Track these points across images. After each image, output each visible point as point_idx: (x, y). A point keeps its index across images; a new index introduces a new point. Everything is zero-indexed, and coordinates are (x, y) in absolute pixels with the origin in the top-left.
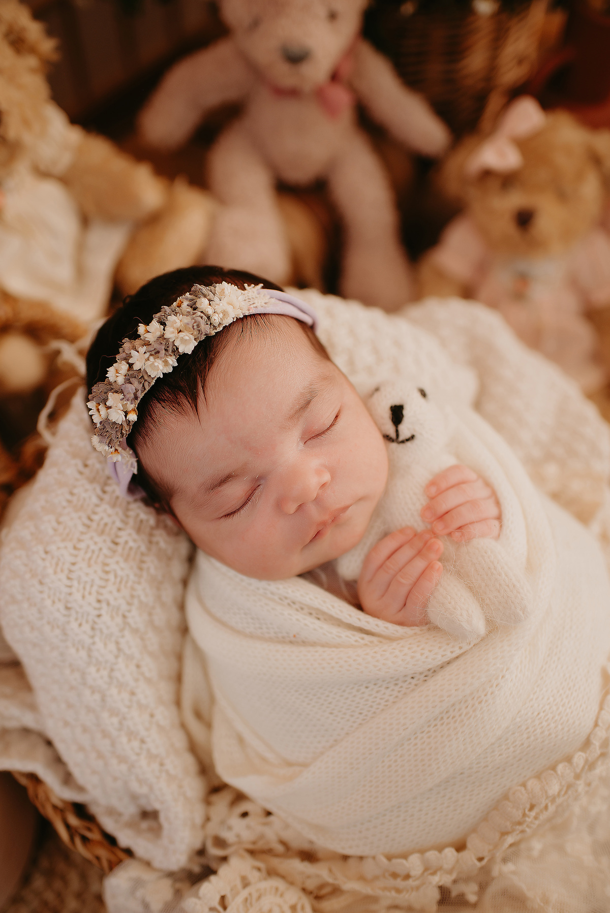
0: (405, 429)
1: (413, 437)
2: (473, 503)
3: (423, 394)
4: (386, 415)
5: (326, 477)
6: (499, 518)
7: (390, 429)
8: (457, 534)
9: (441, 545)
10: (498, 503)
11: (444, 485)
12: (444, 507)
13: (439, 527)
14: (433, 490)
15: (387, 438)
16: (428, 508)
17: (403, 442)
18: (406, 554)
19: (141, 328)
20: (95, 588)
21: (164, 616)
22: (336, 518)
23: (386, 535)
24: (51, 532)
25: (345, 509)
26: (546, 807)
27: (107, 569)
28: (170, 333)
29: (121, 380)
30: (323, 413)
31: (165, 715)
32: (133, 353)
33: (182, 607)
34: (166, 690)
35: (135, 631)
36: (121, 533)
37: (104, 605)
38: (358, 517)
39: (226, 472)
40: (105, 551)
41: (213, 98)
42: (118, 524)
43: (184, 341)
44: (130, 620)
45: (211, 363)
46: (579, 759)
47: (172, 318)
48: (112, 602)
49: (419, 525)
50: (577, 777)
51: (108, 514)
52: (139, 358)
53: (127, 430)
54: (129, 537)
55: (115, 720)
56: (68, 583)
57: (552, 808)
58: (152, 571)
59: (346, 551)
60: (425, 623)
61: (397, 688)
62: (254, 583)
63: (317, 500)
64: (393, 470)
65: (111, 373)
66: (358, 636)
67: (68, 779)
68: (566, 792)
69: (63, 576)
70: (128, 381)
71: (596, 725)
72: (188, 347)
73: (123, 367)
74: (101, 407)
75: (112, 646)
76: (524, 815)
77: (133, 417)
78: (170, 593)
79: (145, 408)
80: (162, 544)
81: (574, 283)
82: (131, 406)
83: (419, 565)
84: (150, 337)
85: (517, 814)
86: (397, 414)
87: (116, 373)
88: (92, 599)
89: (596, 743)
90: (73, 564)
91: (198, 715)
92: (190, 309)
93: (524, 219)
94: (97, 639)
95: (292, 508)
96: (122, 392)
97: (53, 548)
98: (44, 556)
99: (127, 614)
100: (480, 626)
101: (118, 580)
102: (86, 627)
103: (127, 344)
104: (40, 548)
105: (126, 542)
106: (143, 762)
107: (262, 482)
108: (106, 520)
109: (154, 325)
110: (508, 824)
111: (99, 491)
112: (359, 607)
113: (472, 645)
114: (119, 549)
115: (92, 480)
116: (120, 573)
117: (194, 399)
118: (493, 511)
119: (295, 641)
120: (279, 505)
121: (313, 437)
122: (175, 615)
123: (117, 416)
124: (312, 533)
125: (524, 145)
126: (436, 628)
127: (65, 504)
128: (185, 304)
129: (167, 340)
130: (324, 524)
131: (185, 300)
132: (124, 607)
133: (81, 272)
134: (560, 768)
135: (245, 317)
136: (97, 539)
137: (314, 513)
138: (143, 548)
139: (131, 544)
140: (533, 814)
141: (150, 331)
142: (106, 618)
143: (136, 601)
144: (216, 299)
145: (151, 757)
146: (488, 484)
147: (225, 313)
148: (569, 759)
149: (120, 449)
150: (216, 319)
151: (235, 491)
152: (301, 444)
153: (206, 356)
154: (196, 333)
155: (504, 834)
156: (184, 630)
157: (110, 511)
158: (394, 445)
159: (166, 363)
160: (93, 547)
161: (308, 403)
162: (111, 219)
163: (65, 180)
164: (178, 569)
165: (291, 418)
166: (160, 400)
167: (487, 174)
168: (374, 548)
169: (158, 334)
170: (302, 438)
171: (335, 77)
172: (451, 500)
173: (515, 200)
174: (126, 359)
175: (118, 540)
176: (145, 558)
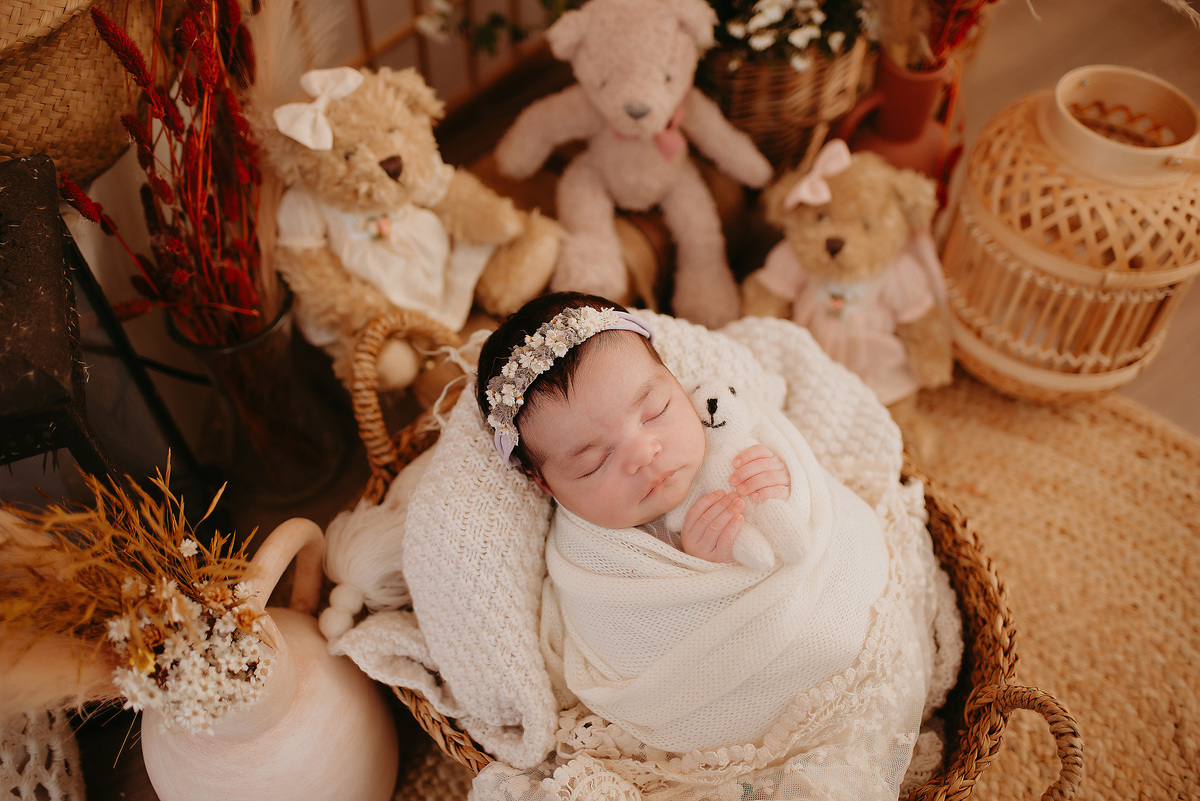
0: (718, 417)
1: (724, 423)
2: (768, 473)
3: (733, 391)
4: (705, 406)
5: (659, 448)
6: (789, 485)
7: (707, 417)
8: (756, 495)
9: (743, 502)
10: (789, 475)
11: (746, 459)
12: (746, 475)
13: (742, 490)
14: (739, 462)
15: (705, 423)
16: (734, 475)
17: (716, 427)
18: (717, 509)
19: (528, 338)
20: (483, 532)
21: (532, 560)
22: (665, 480)
23: (703, 496)
24: (450, 489)
25: (672, 473)
26: (825, 712)
27: (492, 517)
28: (549, 342)
29: (512, 375)
30: (657, 402)
31: (529, 636)
32: (522, 356)
33: (544, 556)
34: (530, 618)
35: (510, 568)
36: (502, 492)
37: (489, 545)
38: (682, 481)
39: (587, 443)
40: (491, 504)
41: (562, 136)
42: (501, 485)
43: (559, 348)
44: (507, 559)
45: (578, 364)
46: (851, 673)
47: (550, 332)
48: (495, 543)
49: (728, 489)
50: (850, 690)
51: (493, 477)
52: (526, 359)
53: (515, 411)
54: (508, 495)
55: (492, 638)
56: (463, 527)
57: (830, 713)
58: (524, 522)
59: (672, 508)
60: (730, 560)
61: (709, 611)
62: (603, 531)
63: (651, 465)
64: (709, 448)
65: (505, 370)
66: (680, 570)
67: (446, 695)
68: (841, 701)
69: (460, 522)
70: (518, 375)
71: (864, 648)
72: (562, 353)
73: (515, 365)
74: (497, 395)
75: (493, 578)
76: (808, 716)
77: (521, 402)
78: (536, 542)
79: (528, 396)
80: (532, 502)
81: (882, 300)
82: (520, 394)
83: (727, 517)
84: (533, 345)
85: (802, 716)
86: (712, 405)
87: (509, 370)
88: (481, 540)
89: (865, 663)
90: (467, 513)
91: (553, 648)
92: (563, 326)
93: (834, 247)
94: (481, 572)
95: (633, 469)
96: (514, 383)
97: (452, 500)
98: (444, 507)
99: (505, 554)
100: (771, 561)
101: (500, 526)
102: (475, 562)
103: (517, 349)
104: (442, 501)
105: (506, 499)
106: (512, 671)
107: (612, 451)
108: (491, 481)
109: (537, 336)
110: (795, 723)
111: (485, 459)
112: (681, 548)
113: (765, 576)
114: (501, 503)
115: (481, 452)
116: (501, 521)
117: (565, 389)
118: (783, 479)
119: (632, 575)
120: (625, 468)
121: (649, 419)
122: (539, 561)
123: (509, 401)
124: (648, 490)
125: (833, 182)
126: (740, 564)
127: (460, 469)
128: (559, 321)
129: (547, 347)
130: (656, 483)
131: (559, 319)
132: (504, 548)
133: (448, 287)
134: (835, 679)
135: (602, 331)
136: (485, 495)
137: (650, 475)
138: (518, 504)
139: (510, 500)
140: (814, 715)
141: (534, 340)
142: (489, 555)
143: (512, 544)
144: (582, 319)
145: (519, 668)
146: (781, 461)
147: (588, 329)
148: (842, 674)
149: (508, 426)
150: (581, 333)
151: (593, 457)
152: (641, 424)
153: (574, 359)
154: (567, 342)
155: (791, 732)
156: (546, 575)
157: (494, 475)
158: (710, 428)
159: (546, 363)
160: (482, 501)
161: (647, 394)
162: (475, 243)
163: (438, 211)
164: (542, 524)
165: (634, 404)
166: (539, 390)
167: (801, 206)
168: (693, 506)
169: (540, 343)
170: (641, 420)
171: (669, 125)
172: (752, 469)
173: (827, 230)
174: (517, 360)
175: (500, 497)
176: (519, 512)
